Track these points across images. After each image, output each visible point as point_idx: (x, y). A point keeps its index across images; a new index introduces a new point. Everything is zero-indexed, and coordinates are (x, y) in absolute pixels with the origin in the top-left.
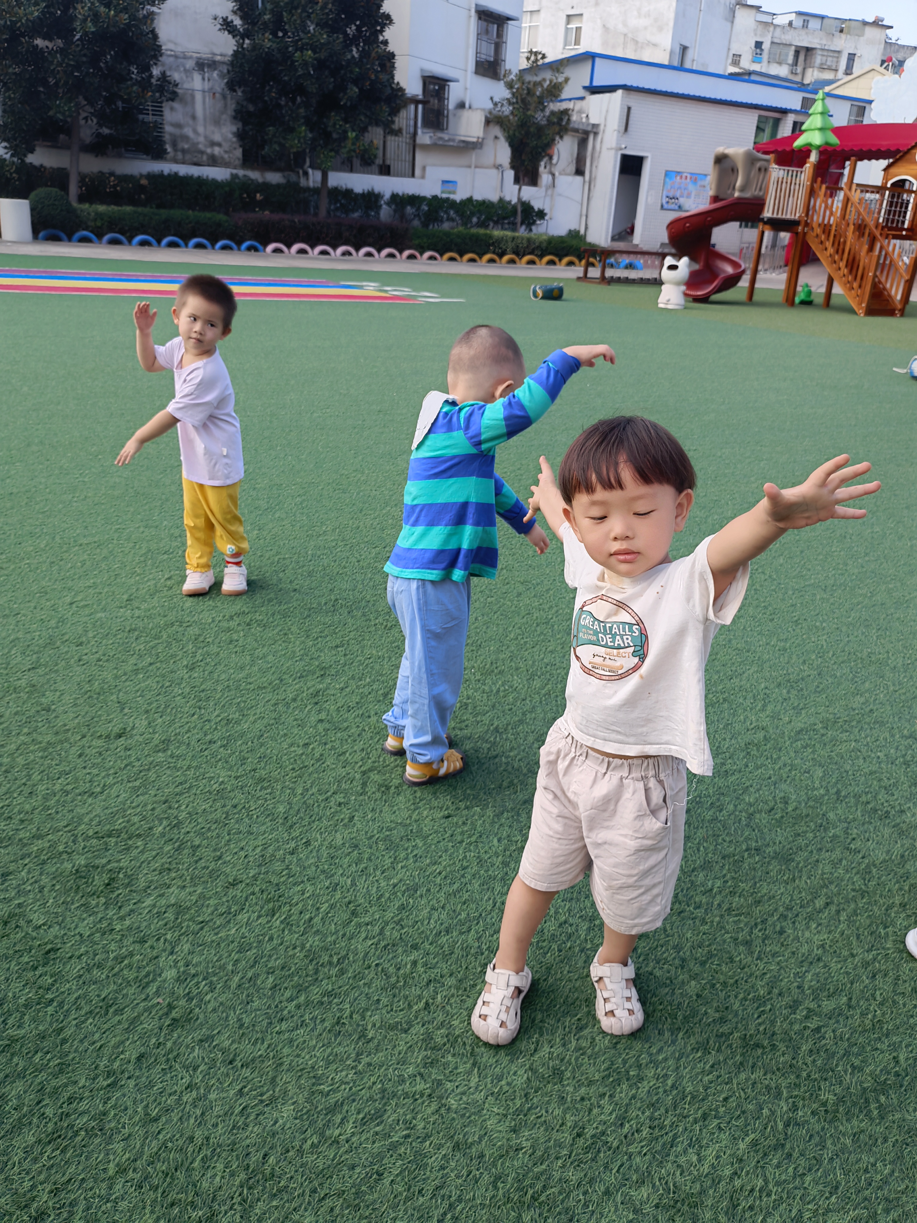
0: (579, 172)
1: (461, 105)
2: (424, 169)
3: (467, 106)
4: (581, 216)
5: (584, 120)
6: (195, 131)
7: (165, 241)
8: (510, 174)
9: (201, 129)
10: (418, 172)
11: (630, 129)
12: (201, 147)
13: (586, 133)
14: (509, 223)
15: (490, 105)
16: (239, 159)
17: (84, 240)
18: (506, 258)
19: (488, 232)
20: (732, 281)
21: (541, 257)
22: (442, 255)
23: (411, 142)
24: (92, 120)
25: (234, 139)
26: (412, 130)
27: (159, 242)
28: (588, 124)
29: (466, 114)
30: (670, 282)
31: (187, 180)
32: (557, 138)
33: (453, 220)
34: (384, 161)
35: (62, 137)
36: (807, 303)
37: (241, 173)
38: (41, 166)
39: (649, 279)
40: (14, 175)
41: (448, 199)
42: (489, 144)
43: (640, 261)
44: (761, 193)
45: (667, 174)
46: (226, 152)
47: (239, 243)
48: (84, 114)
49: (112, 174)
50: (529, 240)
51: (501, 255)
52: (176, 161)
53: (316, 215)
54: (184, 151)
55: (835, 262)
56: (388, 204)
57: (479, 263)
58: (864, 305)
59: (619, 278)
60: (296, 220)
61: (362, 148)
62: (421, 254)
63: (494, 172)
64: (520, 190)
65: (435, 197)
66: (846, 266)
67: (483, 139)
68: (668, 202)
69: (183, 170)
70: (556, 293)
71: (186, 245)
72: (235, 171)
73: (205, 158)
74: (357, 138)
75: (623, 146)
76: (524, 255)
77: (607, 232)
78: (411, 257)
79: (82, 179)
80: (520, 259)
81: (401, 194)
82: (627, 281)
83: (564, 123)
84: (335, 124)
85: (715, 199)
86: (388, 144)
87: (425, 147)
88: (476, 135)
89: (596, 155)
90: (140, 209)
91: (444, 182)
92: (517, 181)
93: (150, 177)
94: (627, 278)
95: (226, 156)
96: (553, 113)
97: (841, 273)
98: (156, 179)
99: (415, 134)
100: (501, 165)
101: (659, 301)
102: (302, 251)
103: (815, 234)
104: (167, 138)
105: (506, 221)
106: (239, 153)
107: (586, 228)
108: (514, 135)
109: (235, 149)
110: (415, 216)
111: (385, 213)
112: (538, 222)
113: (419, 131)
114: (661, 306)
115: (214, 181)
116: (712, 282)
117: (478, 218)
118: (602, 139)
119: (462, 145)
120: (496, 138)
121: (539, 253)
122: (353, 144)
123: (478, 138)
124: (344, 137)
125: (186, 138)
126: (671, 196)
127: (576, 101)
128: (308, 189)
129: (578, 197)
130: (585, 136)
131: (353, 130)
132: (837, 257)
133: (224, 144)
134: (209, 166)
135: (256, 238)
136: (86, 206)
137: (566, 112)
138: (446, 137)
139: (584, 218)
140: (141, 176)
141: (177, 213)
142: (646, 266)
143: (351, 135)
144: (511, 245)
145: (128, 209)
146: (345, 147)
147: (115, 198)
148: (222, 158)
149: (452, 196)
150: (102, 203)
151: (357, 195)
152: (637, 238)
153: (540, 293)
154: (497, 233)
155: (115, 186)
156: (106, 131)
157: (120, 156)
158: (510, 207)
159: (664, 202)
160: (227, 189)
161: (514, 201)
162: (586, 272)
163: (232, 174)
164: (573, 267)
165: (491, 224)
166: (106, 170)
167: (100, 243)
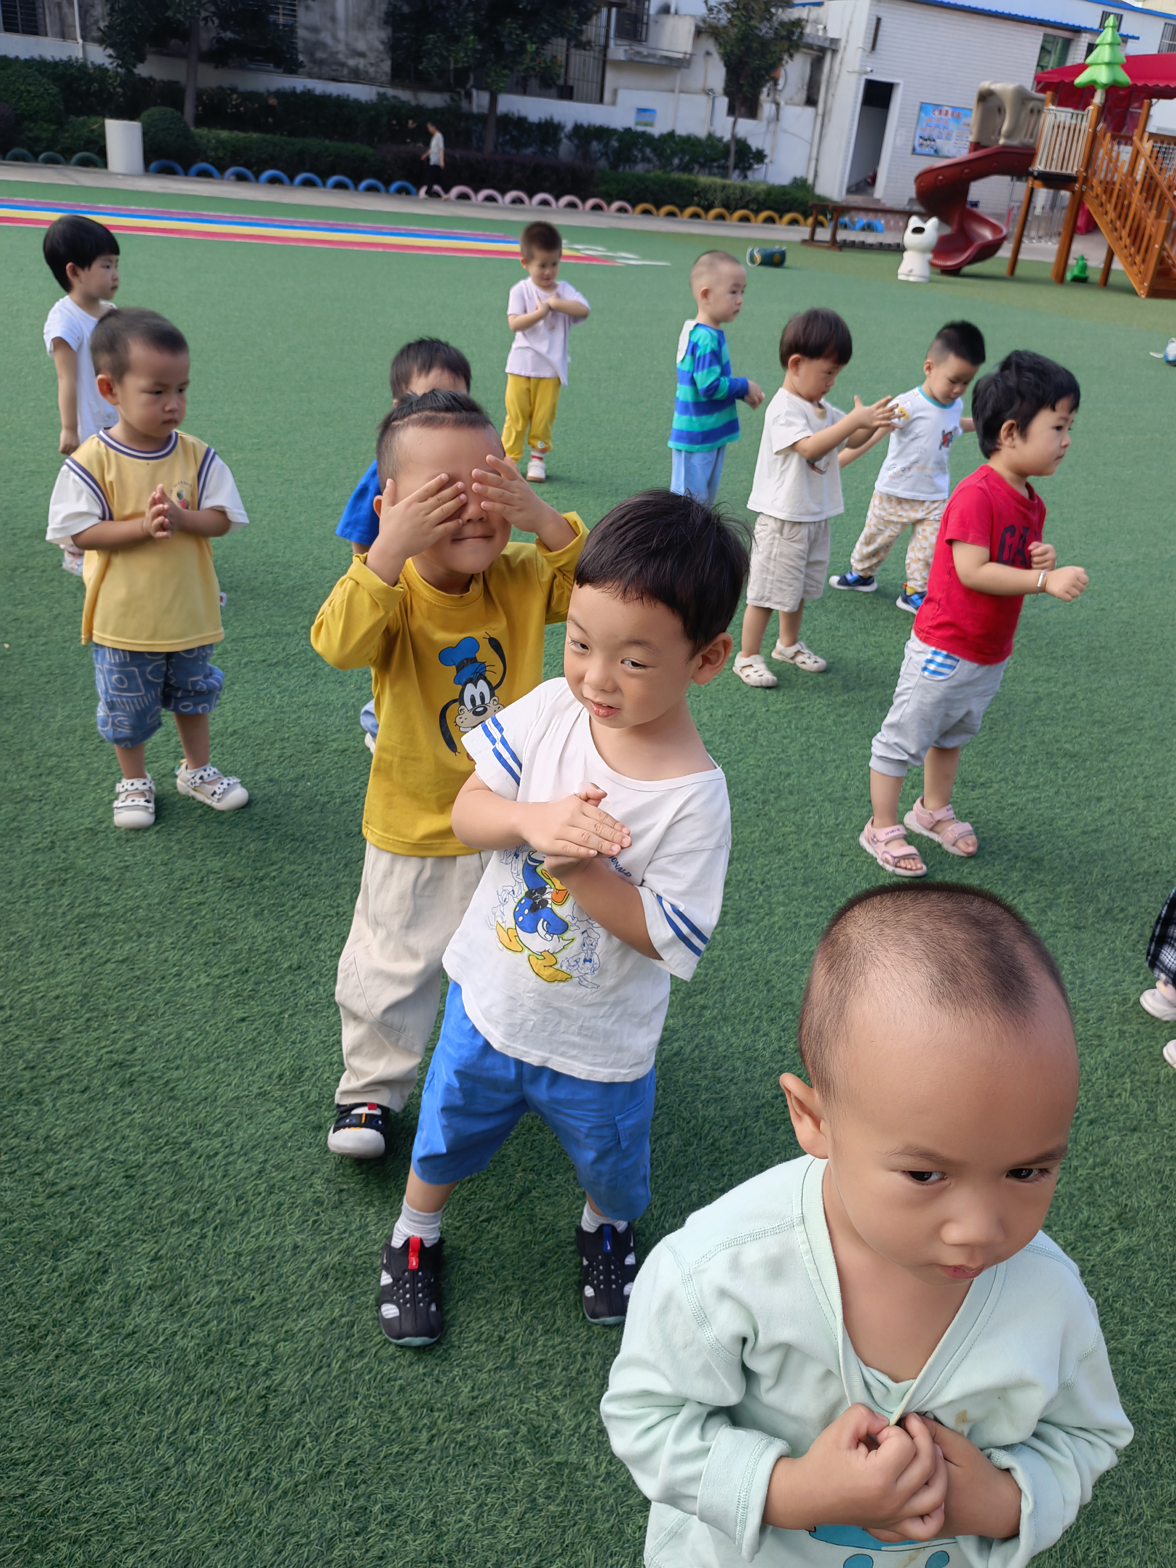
0: (811, 101)
1: (665, 10)
2: (615, 92)
3: (673, 10)
4: (810, 159)
5: (821, 33)
6: (335, 38)
7: (299, 178)
8: (723, 102)
9: (341, 35)
10: (607, 96)
11: (878, 47)
12: (341, 57)
13: (823, 50)
14: (719, 167)
15: (702, 11)
16: (386, 74)
17: (204, 174)
18: (713, 212)
19: (693, 177)
20: (989, 250)
21: (757, 212)
22: (634, 206)
23: (601, 57)
24: (213, 22)
25: (381, 47)
26: (602, 41)
27: (292, 179)
28: (826, 39)
29: (670, 21)
30: (914, 249)
31: (324, 100)
32: (786, 57)
33: (649, 161)
34: (566, 80)
35: (174, 42)
36: (1081, 280)
37: (391, 92)
38: (151, 78)
39: (890, 245)
40: (119, 90)
41: (644, 133)
42: (699, 60)
43: (881, 221)
44: (1032, 141)
45: (923, 107)
46: (372, 64)
47: (387, 183)
48: (204, 14)
49: (234, 90)
50: (743, 190)
51: (707, 208)
52: (310, 76)
53: (480, 149)
54: (321, 63)
55: (1116, 230)
56: (569, 137)
57: (679, 218)
58: (1146, 284)
59: (853, 242)
60: (457, 156)
61: (543, 65)
62: (609, 203)
63: (703, 99)
64: (735, 123)
65: (628, 130)
66: (1129, 235)
67: (691, 55)
68: (921, 145)
69: (320, 87)
70: (777, 258)
71: (324, 184)
72: (382, 90)
73: (345, 71)
74: (537, 52)
75: (869, 69)
76: (736, 209)
77: (842, 182)
78: (596, 208)
79: (199, 94)
80: (731, 214)
81: (585, 124)
82: (863, 247)
83: (795, 38)
84: (510, 34)
85: (976, 146)
86: (572, 59)
87: (619, 65)
88: (683, 50)
89: (834, 79)
90: (268, 137)
91: (641, 111)
92: (731, 111)
93: (280, 94)
94: (863, 243)
95: (372, 70)
96: (782, 24)
97: (1122, 243)
98: (287, 97)
99: (606, 47)
100: (711, 90)
101: (900, 271)
102: (463, 197)
103: (1094, 194)
104: (300, 45)
105: (715, 164)
106: (387, 66)
107: (816, 175)
108: (732, 51)
109: (382, 60)
110: (602, 154)
111: (565, 148)
112: (756, 166)
113: (612, 43)
114: (901, 277)
115: (357, 102)
116: (964, 250)
117: (681, 159)
118: (842, 58)
119: (664, 62)
120: (708, 53)
121: (755, 207)
122: (533, 60)
123: (685, 53)
124: (521, 49)
125: (323, 46)
126: (926, 137)
127: (812, 8)
128: (470, 116)
129: (807, 134)
130: (821, 54)
131: (534, 43)
132: (1118, 224)
133: (369, 54)
134: (350, 82)
135: (407, 178)
136: (204, 131)
137: (798, 23)
138: (645, 52)
139: (813, 163)
140: (270, 93)
141: (313, 143)
142: (888, 228)
143: (531, 48)
144: (720, 196)
145: (255, 136)
146: (522, 64)
147: (237, 122)
148: (367, 72)
149: (649, 130)
150: (223, 128)
151: (532, 124)
152: (880, 191)
153: (758, 257)
154: (704, 179)
155: (237, 106)
156: (229, 35)
157: (242, 67)
158: (721, 146)
159: (917, 143)
160: (373, 113)
161: (727, 137)
162: (813, 233)
163: (379, 94)
164: (795, 227)
165: (697, 167)
166: (226, 84)
167: (222, 179)
